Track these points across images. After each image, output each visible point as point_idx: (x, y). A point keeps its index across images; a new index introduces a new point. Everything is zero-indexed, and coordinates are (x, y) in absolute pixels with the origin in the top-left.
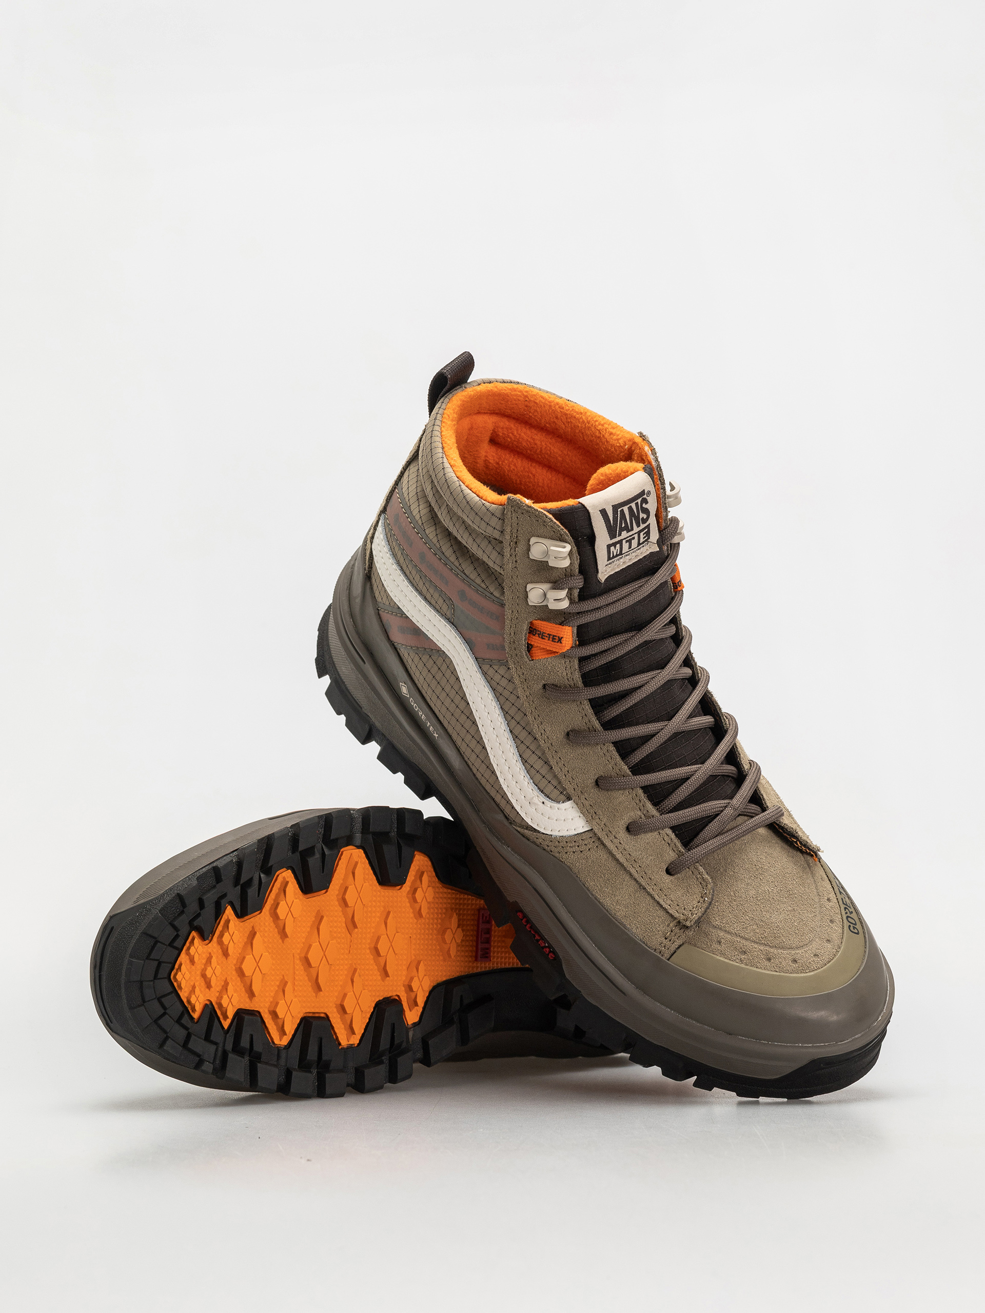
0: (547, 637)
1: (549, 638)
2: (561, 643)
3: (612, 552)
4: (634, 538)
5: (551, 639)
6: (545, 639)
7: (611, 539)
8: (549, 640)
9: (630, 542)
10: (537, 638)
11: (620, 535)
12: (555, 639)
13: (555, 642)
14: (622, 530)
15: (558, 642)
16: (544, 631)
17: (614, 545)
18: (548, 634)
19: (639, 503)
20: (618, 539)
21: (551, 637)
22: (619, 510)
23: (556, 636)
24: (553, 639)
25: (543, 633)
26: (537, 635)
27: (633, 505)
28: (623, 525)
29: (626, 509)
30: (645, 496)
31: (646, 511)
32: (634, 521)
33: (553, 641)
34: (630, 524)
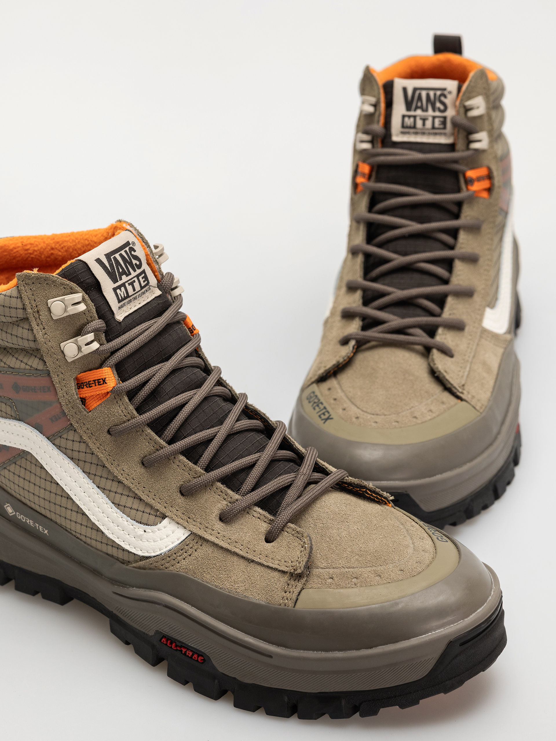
0: (93, 383)
1: (95, 383)
2: (106, 383)
3: (119, 295)
4: (134, 281)
5: (97, 384)
6: (92, 386)
7: (114, 283)
8: (96, 385)
9: (132, 284)
10: (86, 389)
11: (121, 279)
12: (100, 382)
13: (101, 384)
14: (121, 275)
15: (103, 384)
16: (89, 380)
17: (119, 287)
18: (93, 381)
19: (128, 251)
20: (120, 283)
21: (96, 382)
22: (112, 257)
23: (100, 379)
24: (99, 382)
25: (89, 382)
26: (85, 387)
27: (123, 252)
28: (121, 270)
29: (117, 256)
30: (131, 246)
31: (136, 258)
32: (128, 266)
33: (99, 385)
34: (127, 271)
